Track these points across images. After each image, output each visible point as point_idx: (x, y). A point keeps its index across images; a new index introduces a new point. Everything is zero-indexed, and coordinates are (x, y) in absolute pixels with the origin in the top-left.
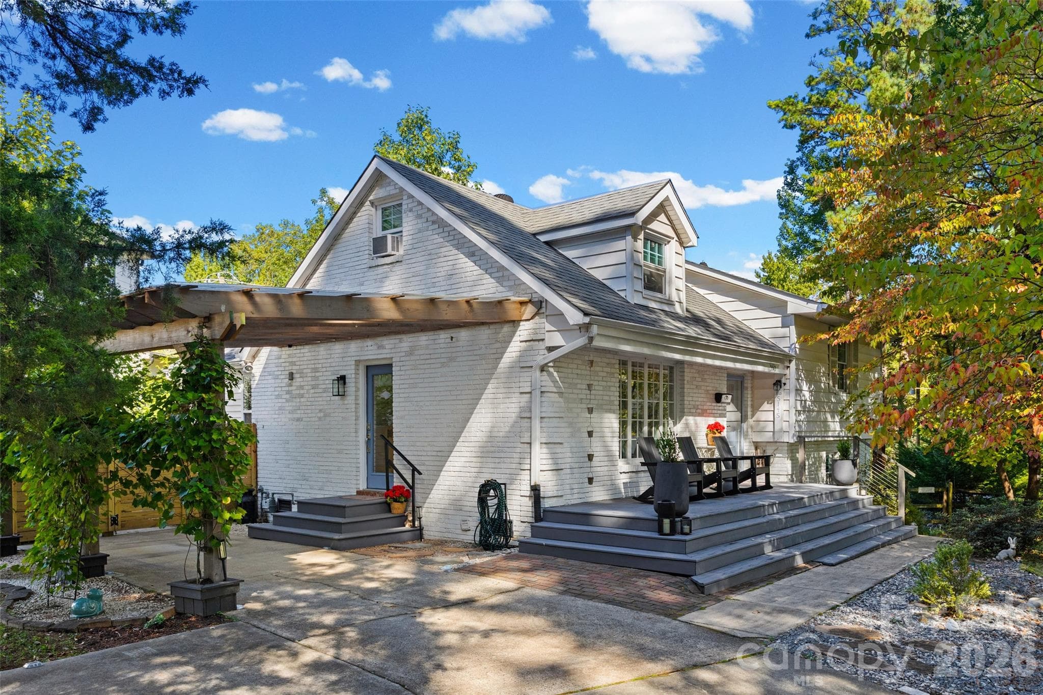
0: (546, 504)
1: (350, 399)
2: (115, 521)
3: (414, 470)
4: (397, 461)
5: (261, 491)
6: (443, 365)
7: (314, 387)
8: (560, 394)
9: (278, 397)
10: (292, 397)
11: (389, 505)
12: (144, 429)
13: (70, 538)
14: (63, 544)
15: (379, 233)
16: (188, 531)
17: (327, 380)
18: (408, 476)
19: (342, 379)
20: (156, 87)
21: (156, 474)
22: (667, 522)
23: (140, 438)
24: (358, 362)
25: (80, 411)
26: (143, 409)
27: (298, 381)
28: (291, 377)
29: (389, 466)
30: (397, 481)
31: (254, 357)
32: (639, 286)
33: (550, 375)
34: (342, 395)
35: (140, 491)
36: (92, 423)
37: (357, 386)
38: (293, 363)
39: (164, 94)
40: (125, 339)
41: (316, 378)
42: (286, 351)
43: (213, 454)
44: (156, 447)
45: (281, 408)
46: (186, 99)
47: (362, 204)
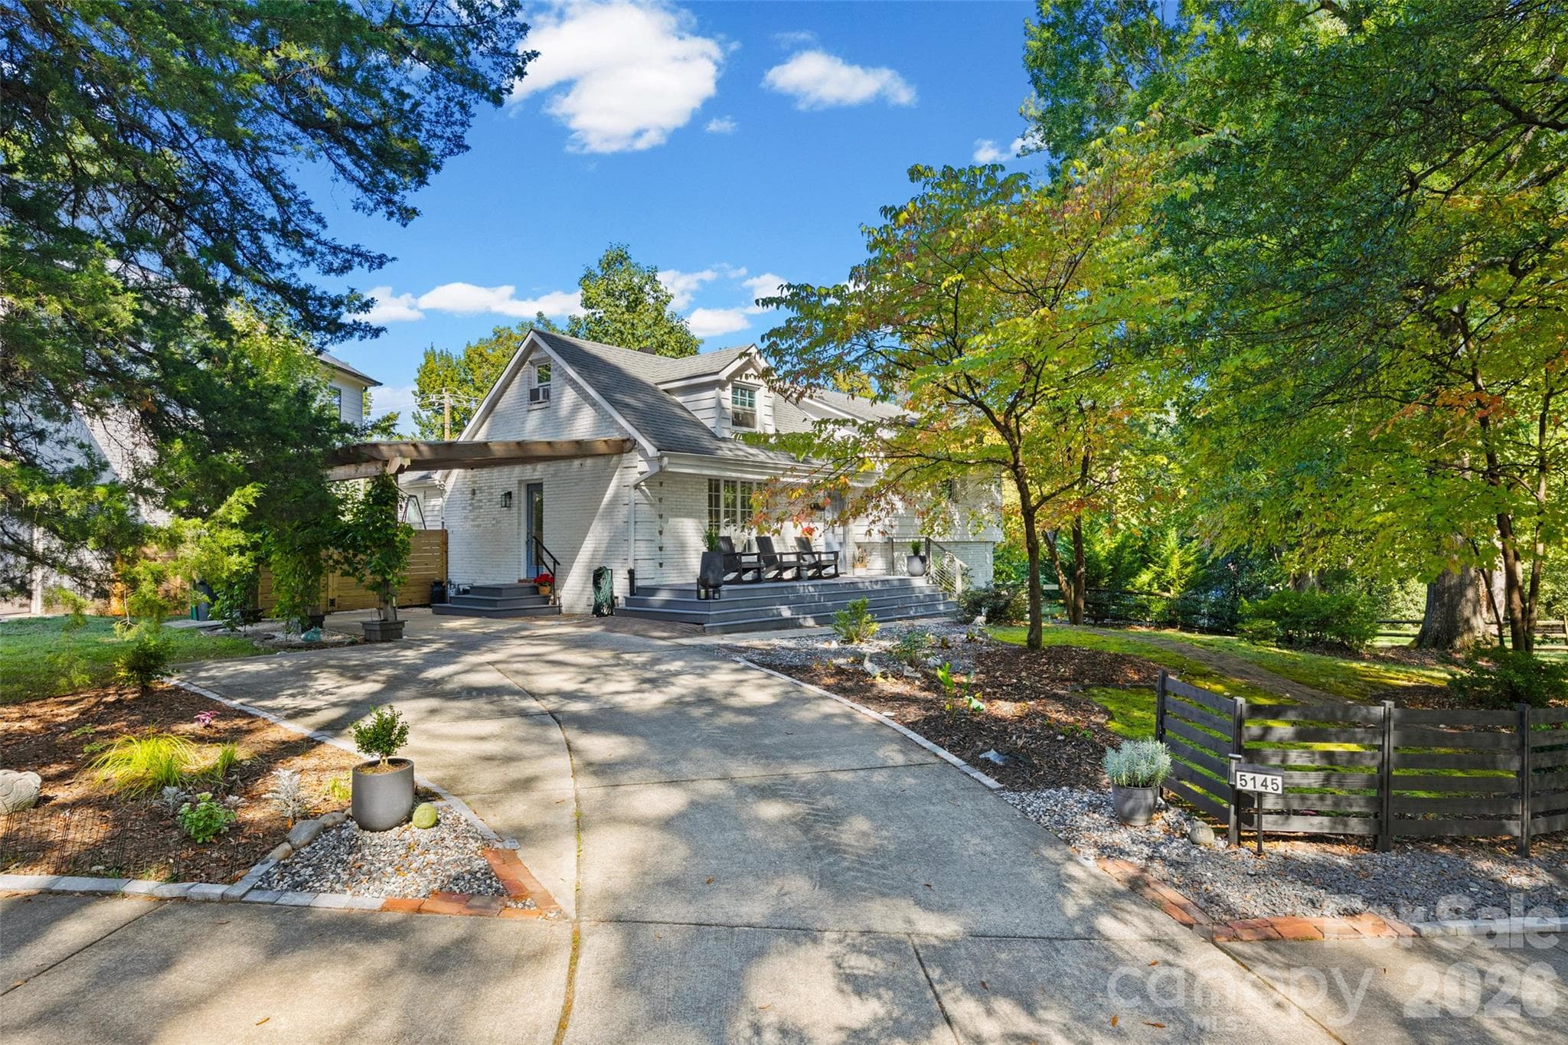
0: (639, 583)
1: (515, 510)
2: (332, 602)
3: (556, 562)
4: (545, 556)
5: (450, 582)
6: (577, 484)
7: (490, 501)
8: (652, 505)
9: (464, 508)
10: (474, 508)
11: (537, 588)
12: (347, 529)
13: (302, 595)
14: (297, 600)
15: (536, 385)
16: (373, 589)
17: (498, 494)
18: (551, 565)
19: (510, 494)
20: (357, 334)
21: (355, 556)
22: (703, 591)
23: (346, 533)
24: (520, 482)
25: (310, 516)
26: (348, 518)
27: (478, 496)
28: (474, 492)
29: (539, 560)
30: (545, 571)
31: (447, 477)
32: (729, 424)
33: (642, 491)
34: (508, 506)
35: (346, 567)
36: (317, 524)
37: (520, 499)
38: (475, 482)
39: (361, 338)
40: (339, 472)
41: (491, 494)
42: (470, 472)
43: (390, 542)
44: (354, 539)
45: (466, 517)
46: (374, 340)
47: (523, 363)
